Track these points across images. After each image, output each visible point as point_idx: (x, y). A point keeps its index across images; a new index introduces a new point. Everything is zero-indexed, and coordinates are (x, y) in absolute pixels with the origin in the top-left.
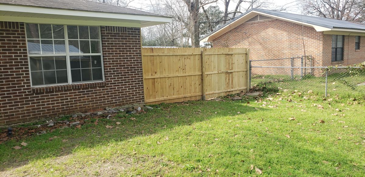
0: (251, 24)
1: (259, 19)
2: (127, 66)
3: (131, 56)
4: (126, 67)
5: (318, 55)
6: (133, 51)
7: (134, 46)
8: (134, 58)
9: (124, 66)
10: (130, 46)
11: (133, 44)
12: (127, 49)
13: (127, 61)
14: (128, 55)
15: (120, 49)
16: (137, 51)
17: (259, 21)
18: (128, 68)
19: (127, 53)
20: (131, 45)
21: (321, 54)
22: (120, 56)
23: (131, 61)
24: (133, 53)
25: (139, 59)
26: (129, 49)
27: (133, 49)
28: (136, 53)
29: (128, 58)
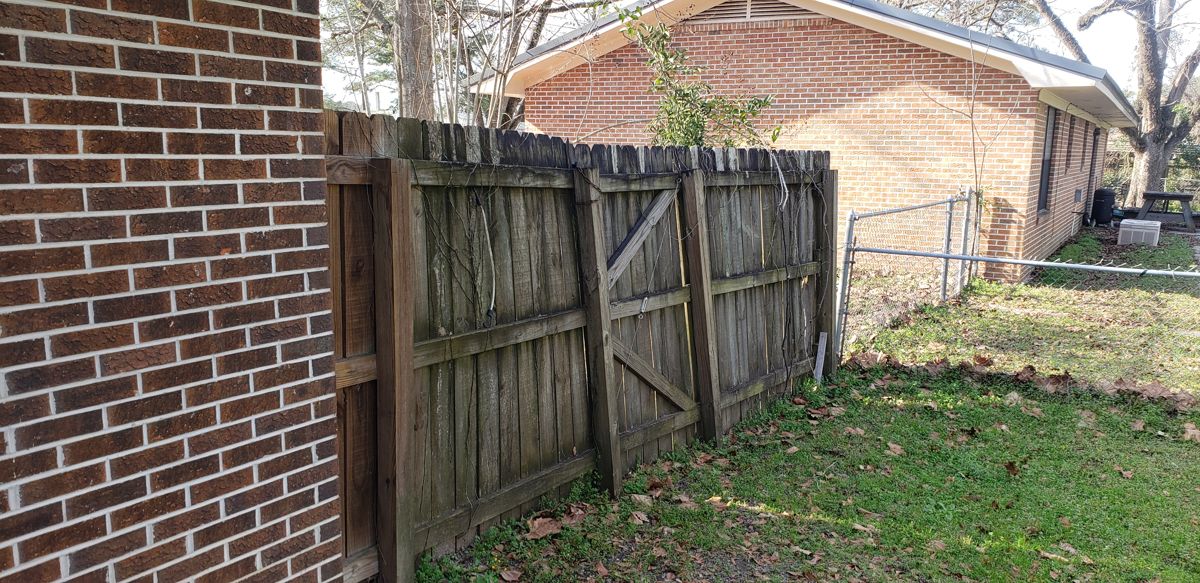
0: (711, 33)
1: (749, 11)
2: (184, 300)
3: (228, 194)
4: (174, 312)
5: (1009, 189)
6: (249, 145)
7: (259, 96)
8: (259, 217)
9: (158, 303)
10: (218, 93)
11: (254, 70)
12: (186, 118)
13: (184, 248)
14: (201, 181)
15: (106, 114)
16: (286, 145)
17: (748, 19)
18: (199, 321)
19: (182, 170)
20: (233, 82)
21: (1021, 184)
22: (104, 199)
23: (232, 243)
24: (249, 169)
25: (303, 226)
26: (210, 119)
27: (252, 120)
28: (279, 168)
29: (192, 222)
